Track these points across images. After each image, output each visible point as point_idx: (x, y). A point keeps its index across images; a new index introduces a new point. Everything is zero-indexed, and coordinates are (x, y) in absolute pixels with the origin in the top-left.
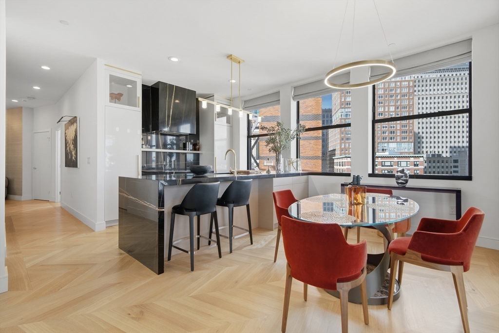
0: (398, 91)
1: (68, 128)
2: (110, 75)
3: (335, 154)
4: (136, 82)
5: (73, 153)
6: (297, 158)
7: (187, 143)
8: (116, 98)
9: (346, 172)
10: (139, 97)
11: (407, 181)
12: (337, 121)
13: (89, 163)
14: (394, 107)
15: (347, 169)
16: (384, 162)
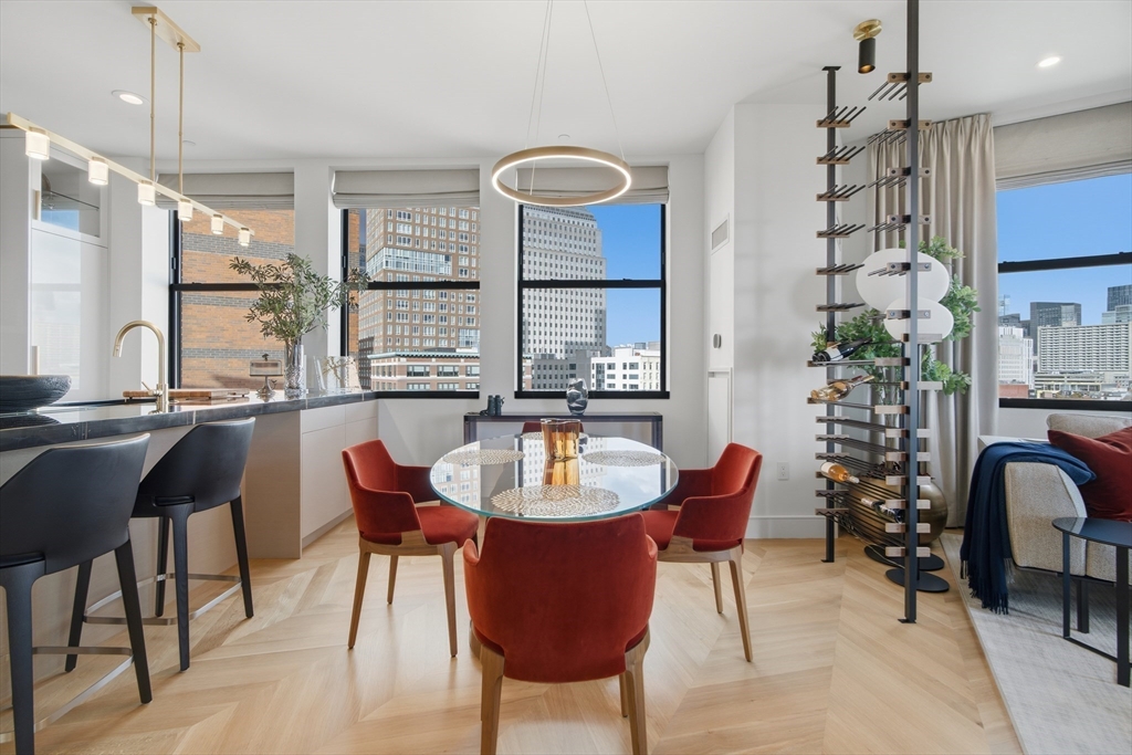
3: (371, 349)
6: (343, 354)
9: (397, 390)
11: (585, 405)
12: (377, 275)
15: (399, 381)
16: (471, 366)
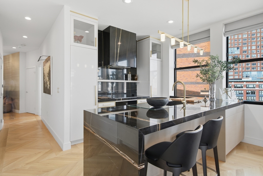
0: (259, 35)
1: (45, 65)
2: (74, 19)
4: (94, 25)
5: (48, 83)
7: (129, 74)
8: (78, 40)
10: (96, 38)
13: (58, 92)
14: (255, 47)
16: (249, 85)
